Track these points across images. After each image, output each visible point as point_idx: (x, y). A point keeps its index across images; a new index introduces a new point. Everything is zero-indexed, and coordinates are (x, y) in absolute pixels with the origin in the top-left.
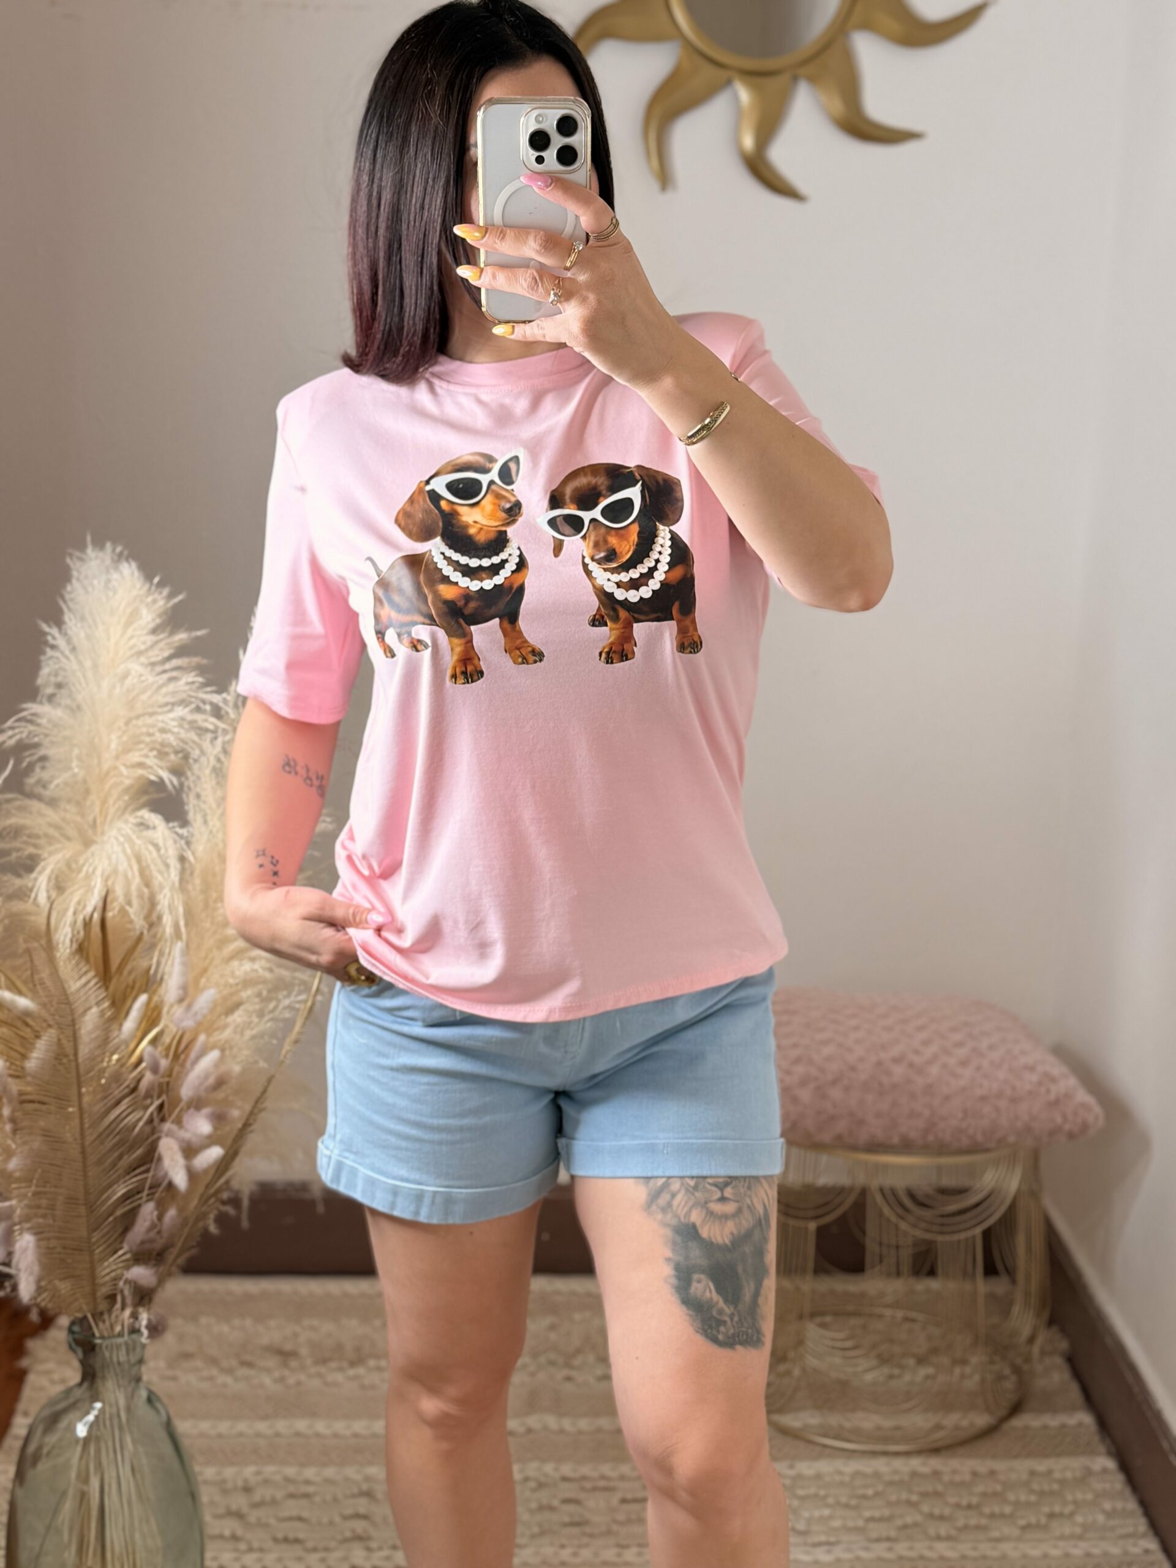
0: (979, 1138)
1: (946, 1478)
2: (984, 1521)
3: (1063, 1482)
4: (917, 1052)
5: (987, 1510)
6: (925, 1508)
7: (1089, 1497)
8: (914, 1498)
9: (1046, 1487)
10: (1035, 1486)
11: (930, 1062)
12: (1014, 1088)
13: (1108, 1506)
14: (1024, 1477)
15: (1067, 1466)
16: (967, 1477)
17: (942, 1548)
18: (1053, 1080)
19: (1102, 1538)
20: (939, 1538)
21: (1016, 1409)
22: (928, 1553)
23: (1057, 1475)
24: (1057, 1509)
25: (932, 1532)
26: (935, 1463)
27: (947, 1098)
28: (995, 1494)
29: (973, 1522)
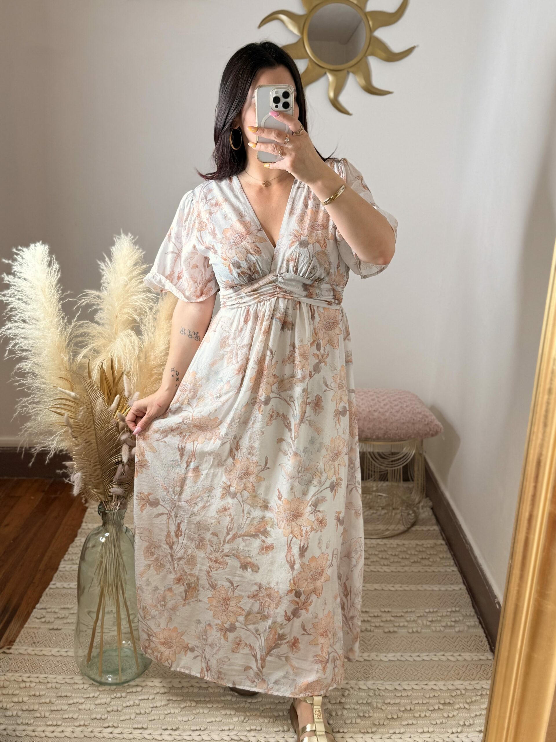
0: (402, 436)
3: (427, 548)
4: (382, 408)
7: (435, 553)
11: (386, 411)
12: (414, 420)
14: (414, 546)
15: (430, 542)
16: (395, 546)
17: (385, 568)
18: (427, 417)
19: (438, 566)
20: (384, 565)
21: (413, 525)
22: (380, 570)
24: (424, 557)
25: (382, 563)
26: (385, 541)
27: (392, 423)
28: (404, 551)
29: (396, 560)
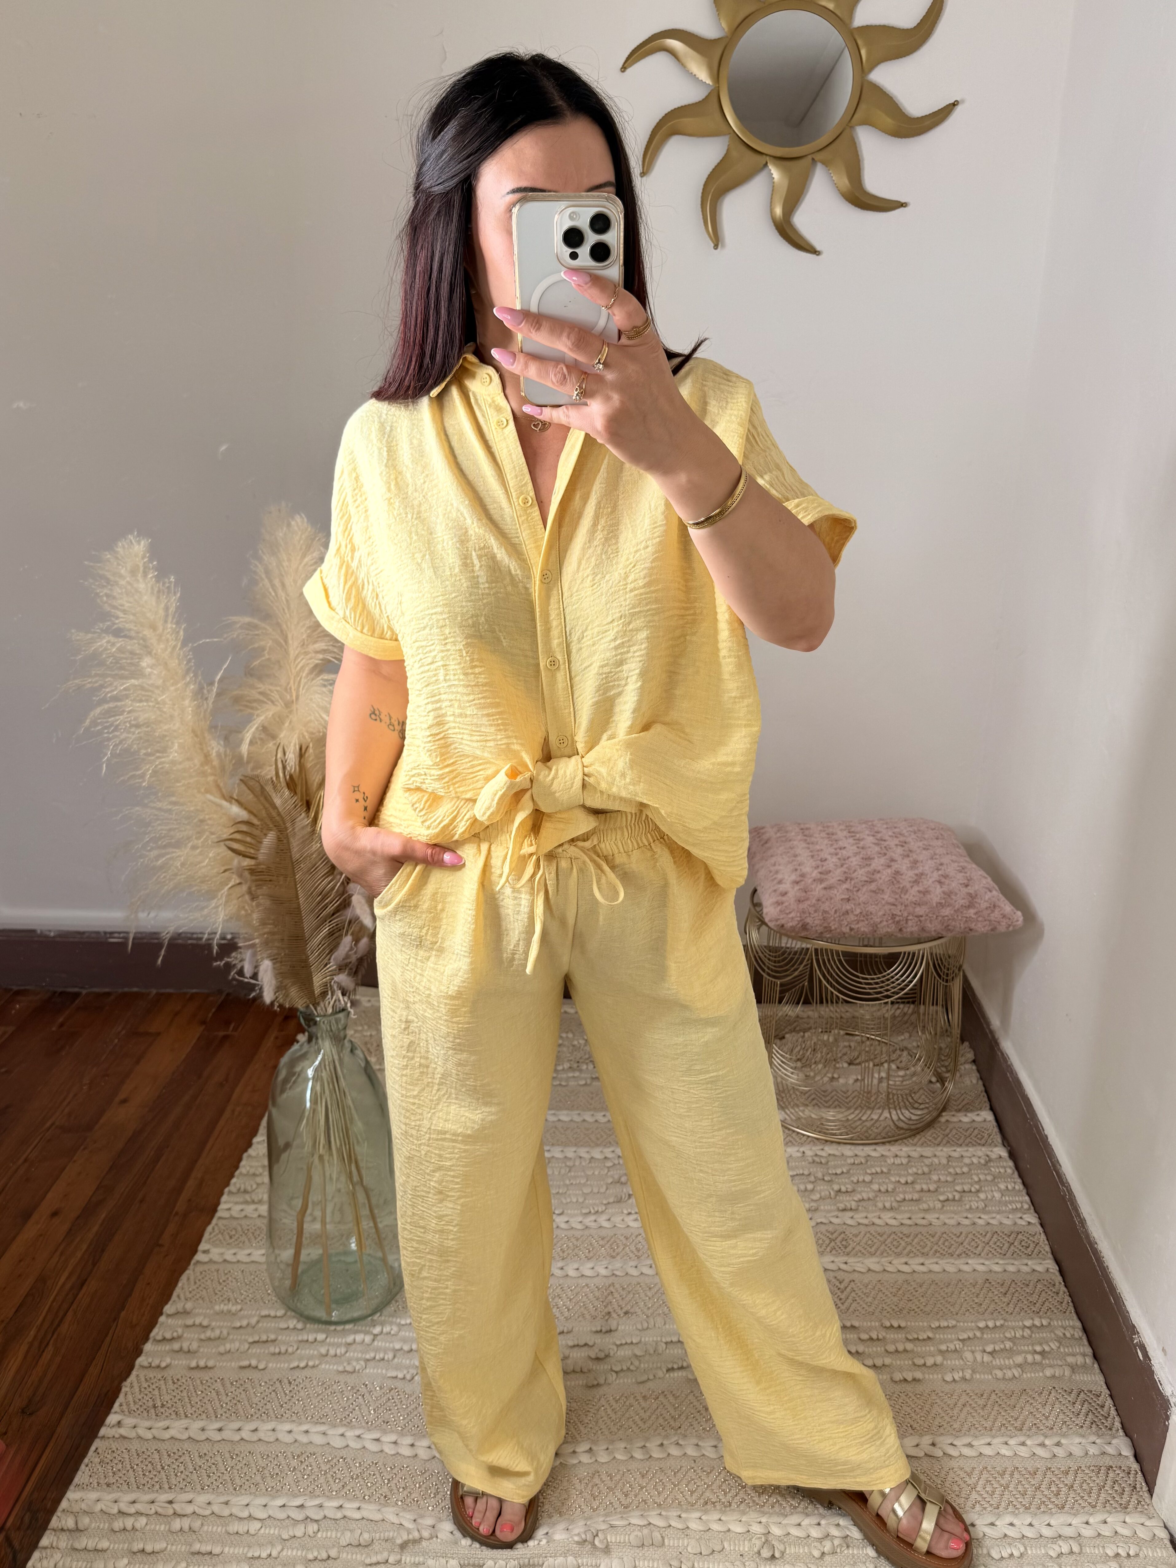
1: (890, 1161)
2: (916, 1196)
3: (972, 1165)
5: (918, 1187)
6: (875, 1187)
8: (868, 1178)
9: (958, 1170)
10: (951, 1170)
13: (1002, 1186)
14: (944, 1161)
15: (975, 1154)
16: (905, 1161)
17: (887, 1217)
19: (999, 1212)
20: (885, 1209)
21: (942, 1111)
22: (877, 1221)
23: (967, 1161)
24: (966, 1188)
25: (880, 1205)
26: (883, 1150)
28: (924, 1174)
29: (909, 1196)
